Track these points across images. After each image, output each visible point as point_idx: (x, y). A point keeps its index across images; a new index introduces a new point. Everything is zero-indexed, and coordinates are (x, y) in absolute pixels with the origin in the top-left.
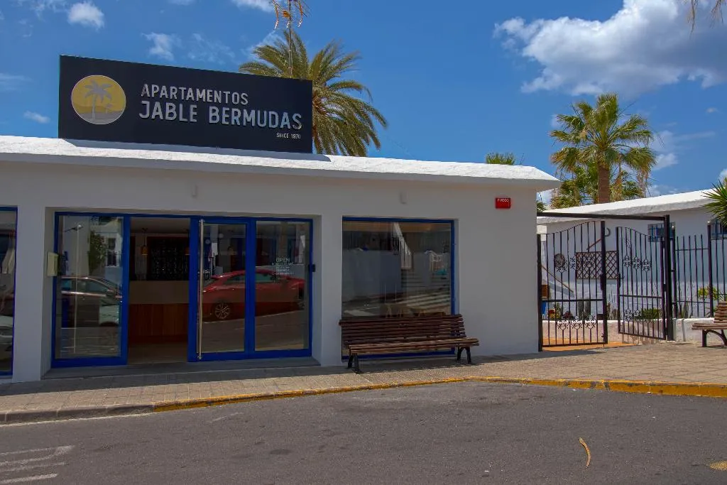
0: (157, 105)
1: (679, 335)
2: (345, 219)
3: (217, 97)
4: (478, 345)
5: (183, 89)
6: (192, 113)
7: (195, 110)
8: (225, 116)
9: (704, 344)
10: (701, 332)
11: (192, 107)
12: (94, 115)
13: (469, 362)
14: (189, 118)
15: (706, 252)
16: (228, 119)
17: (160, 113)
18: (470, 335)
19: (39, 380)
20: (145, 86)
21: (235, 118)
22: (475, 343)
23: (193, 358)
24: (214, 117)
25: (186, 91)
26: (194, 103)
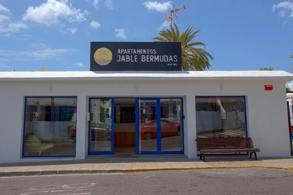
0: (123, 56)
2: (196, 97)
3: (145, 52)
4: (260, 151)
6: (136, 58)
7: (136, 57)
8: (147, 58)
13: (256, 159)
14: (134, 61)
16: (149, 60)
17: (124, 59)
18: (255, 147)
19: (84, 159)
20: (119, 50)
21: (151, 59)
22: (258, 150)
23: (138, 153)
24: (144, 60)
25: (133, 51)
26: (136, 55)
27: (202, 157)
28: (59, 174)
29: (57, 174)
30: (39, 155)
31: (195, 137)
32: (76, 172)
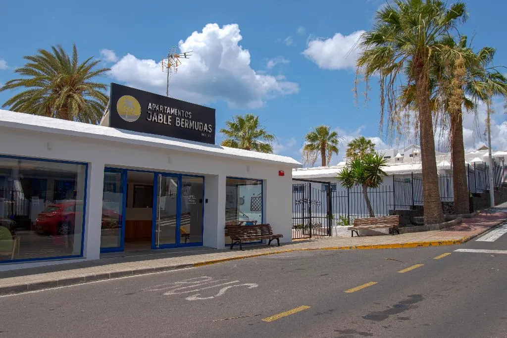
0: (155, 114)
1: (334, 234)
2: (227, 177)
3: (179, 113)
4: (282, 237)
5: (166, 107)
6: (169, 120)
7: (170, 118)
8: (182, 123)
9: (352, 236)
10: (351, 231)
11: (169, 117)
12: (127, 117)
13: (279, 245)
14: (168, 122)
15: (347, 198)
16: (184, 125)
17: (156, 119)
18: (275, 233)
19: (99, 258)
20: (150, 104)
21: (186, 125)
22: (281, 236)
23: (154, 248)
24: (178, 123)
25: (167, 108)
26: (170, 115)
27: (231, 247)
28: (111, 278)
29: (109, 278)
30: (12, 259)
31: (224, 225)
32: (135, 272)
